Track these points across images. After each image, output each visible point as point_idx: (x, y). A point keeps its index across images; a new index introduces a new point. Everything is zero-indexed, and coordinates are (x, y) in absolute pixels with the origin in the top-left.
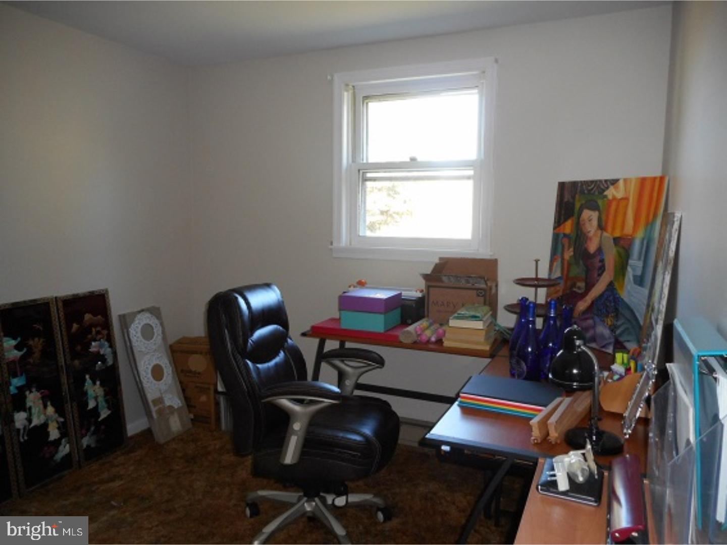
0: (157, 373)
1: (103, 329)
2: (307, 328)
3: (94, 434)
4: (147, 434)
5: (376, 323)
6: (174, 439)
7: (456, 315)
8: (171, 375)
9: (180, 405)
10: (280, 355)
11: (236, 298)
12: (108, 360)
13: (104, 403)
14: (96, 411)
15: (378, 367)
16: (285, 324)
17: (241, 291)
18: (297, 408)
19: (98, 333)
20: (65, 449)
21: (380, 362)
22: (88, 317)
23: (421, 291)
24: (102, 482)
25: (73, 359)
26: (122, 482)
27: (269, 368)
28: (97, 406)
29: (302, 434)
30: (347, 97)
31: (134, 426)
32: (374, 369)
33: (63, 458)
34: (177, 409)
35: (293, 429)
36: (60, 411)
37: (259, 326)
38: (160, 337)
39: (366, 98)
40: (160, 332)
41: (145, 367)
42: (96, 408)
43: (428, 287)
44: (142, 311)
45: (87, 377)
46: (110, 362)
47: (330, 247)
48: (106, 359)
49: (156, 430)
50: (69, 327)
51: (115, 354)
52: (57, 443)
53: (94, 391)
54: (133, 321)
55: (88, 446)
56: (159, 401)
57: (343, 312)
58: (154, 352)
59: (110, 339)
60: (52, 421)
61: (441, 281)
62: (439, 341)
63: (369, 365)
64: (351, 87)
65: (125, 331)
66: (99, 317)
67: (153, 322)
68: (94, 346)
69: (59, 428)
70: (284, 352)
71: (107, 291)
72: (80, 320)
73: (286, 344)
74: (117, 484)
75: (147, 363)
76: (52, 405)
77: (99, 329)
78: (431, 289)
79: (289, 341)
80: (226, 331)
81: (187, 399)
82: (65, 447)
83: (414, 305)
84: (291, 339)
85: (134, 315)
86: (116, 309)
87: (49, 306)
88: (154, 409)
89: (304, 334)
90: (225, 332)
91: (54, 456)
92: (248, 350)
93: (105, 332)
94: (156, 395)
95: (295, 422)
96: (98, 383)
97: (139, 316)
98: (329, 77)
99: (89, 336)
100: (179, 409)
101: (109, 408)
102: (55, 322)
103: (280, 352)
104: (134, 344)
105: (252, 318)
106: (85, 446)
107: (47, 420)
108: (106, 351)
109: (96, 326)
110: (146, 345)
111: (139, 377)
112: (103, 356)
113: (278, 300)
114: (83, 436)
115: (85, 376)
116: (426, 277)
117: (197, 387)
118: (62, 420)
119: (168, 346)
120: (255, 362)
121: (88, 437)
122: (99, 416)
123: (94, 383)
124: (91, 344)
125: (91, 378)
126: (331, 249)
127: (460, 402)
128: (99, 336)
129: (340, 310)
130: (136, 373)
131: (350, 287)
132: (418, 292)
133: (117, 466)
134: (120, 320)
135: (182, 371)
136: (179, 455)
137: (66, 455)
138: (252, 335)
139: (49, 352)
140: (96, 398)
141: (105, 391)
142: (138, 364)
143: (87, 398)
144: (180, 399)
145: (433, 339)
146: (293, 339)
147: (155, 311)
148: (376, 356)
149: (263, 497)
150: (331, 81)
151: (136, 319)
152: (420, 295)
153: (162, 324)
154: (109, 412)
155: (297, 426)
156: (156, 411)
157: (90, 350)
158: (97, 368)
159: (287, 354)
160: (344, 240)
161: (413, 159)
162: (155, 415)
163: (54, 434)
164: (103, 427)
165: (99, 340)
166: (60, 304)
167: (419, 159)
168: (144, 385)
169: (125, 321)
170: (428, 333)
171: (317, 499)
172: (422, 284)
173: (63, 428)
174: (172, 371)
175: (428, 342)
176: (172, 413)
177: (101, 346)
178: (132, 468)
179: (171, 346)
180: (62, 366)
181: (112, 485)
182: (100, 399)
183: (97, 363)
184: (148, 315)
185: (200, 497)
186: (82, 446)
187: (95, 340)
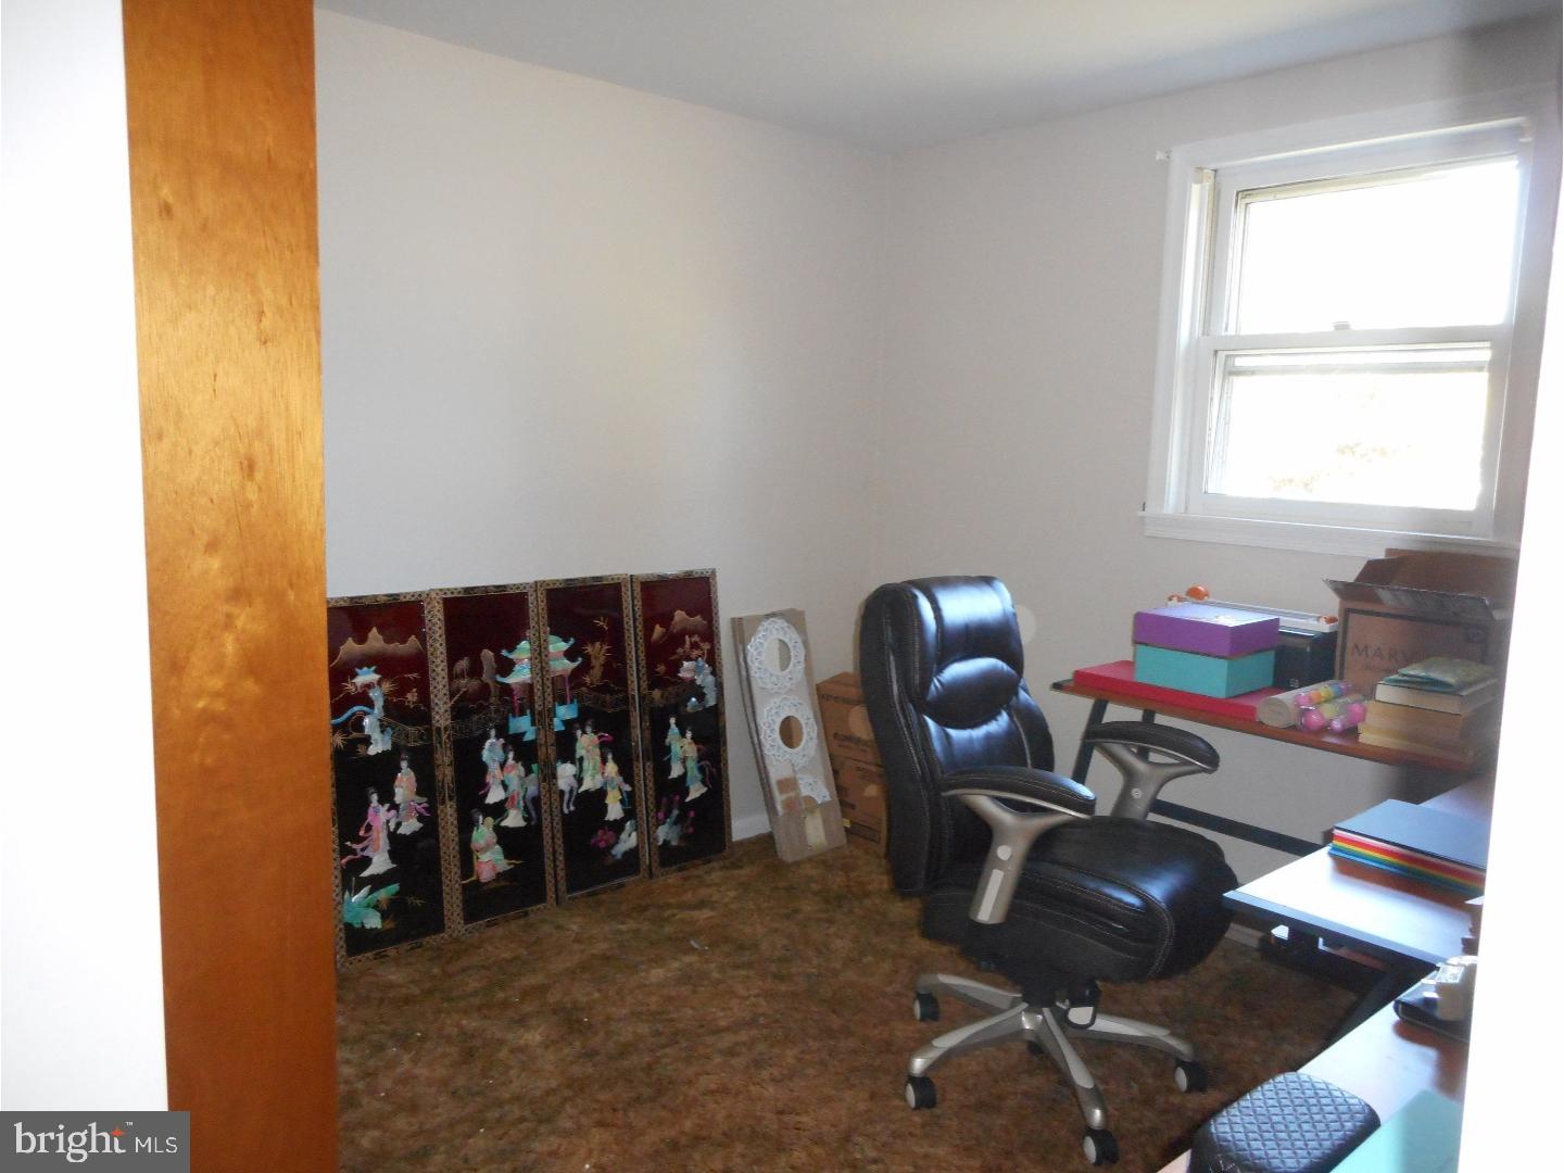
0: (789, 732)
1: (704, 640)
2: (1066, 675)
3: (675, 823)
4: (766, 842)
5: (1210, 677)
6: (810, 860)
7: (1395, 677)
8: (815, 741)
9: (828, 798)
10: (999, 718)
11: (915, 597)
12: (708, 696)
13: (696, 772)
14: (681, 784)
15: (1204, 770)
16: (1014, 658)
17: (928, 587)
18: (1005, 817)
19: (695, 646)
20: (629, 840)
21: (1210, 759)
22: (679, 615)
23: (1331, 620)
24: (682, 906)
25: (651, 687)
26: (711, 914)
27: (971, 740)
28: (685, 774)
29: (1013, 869)
30: (1197, 197)
31: (745, 824)
32: (1193, 772)
33: (627, 854)
34: (822, 804)
35: (997, 857)
36: (626, 772)
37: (958, 657)
38: (801, 667)
39: (1246, 193)
40: (802, 658)
41: (769, 719)
42: (683, 777)
43: (1346, 613)
44: (773, 615)
45: (672, 721)
46: (711, 701)
47: (1141, 513)
48: (704, 695)
49: (780, 837)
50: (649, 630)
51: (719, 686)
52: (618, 826)
53: (682, 748)
54: (754, 631)
55: (666, 842)
56: (788, 784)
57: (1142, 648)
58: (787, 693)
59: (713, 660)
60: (614, 788)
61: (1378, 600)
62: (1351, 732)
63: (1186, 763)
64: (1208, 172)
65: (740, 647)
66: (698, 618)
67: (792, 637)
68: (687, 669)
69: (622, 801)
70: (1010, 715)
71: (714, 572)
72: (666, 620)
73: (1014, 698)
74: (706, 913)
75: (773, 712)
76: (616, 760)
77: (696, 638)
78: (1353, 618)
79: (1022, 695)
80: (892, 658)
81: (841, 790)
82: (630, 835)
83: (1308, 649)
84: (1026, 691)
85: (758, 620)
86: (728, 607)
87: (620, 591)
88: (779, 798)
89: (1057, 686)
90: (889, 657)
91: (612, 847)
92: (929, 698)
93: (706, 646)
94: (786, 773)
95: (1001, 845)
96: (689, 734)
97: (766, 624)
98: (1160, 156)
99: (680, 650)
100: (824, 806)
101: (704, 782)
102: (628, 623)
103: (999, 713)
104: (752, 673)
105: (942, 640)
106: (660, 843)
107: (605, 784)
108: (705, 679)
109: (691, 635)
110: (774, 679)
111: (758, 735)
112: (700, 687)
113: (1005, 613)
114: (659, 823)
115: (669, 720)
116: (1344, 590)
117: (859, 769)
118: (627, 788)
119: (815, 687)
120: (944, 722)
121: (666, 825)
122: (687, 792)
123: (683, 735)
124: (682, 665)
125: (677, 724)
126: (1143, 518)
127: (1333, 849)
128: (695, 653)
129: (1136, 642)
130: (753, 726)
131: (1170, 599)
132: (1323, 621)
133: (709, 886)
134: (733, 628)
135: (836, 735)
136: (814, 887)
137: (631, 850)
138: (940, 670)
139: (615, 671)
140: (684, 761)
141: (699, 750)
142: (758, 711)
143: (669, 759)
144: (828, 787)
145: (1337, 725)
146: (1030, 692)
147: (795, 618)
148: (1202, 745)
149: (946, 987)
150: (1165, 165)
151: (760, 628)
152: (1325, 628)
153: (806, 643)
154: (704, 790)
155: (1003, 852)
156: (782, 801)
157: (680, 675)
158: (689, 709)
159: (1015, 719)
160: (1171, 499)
161: (1342, 327)
162: (779, 808)
163: (614, 811)
164: (692, 814)
165: (696, 660)
166: (638, 589)
167: (1355, 326)
168: (766, 752)
169: (742, 630)
170: (1328, 711)
171: (1046, 1011)
172: (1333, 604)
173: (629, 802)
174: (818, 733)
175: (1325, 729)
176: (812, 812)
177: (697, 670)
178: (732, 894)
179: (818, 687)
180: (633, 696)
181: (696, 914)
182: (691, 764)
183: (690, 699)
184: (780, 623)
185: (838, 966)
186: (656, 839)
187: (689, 659)
